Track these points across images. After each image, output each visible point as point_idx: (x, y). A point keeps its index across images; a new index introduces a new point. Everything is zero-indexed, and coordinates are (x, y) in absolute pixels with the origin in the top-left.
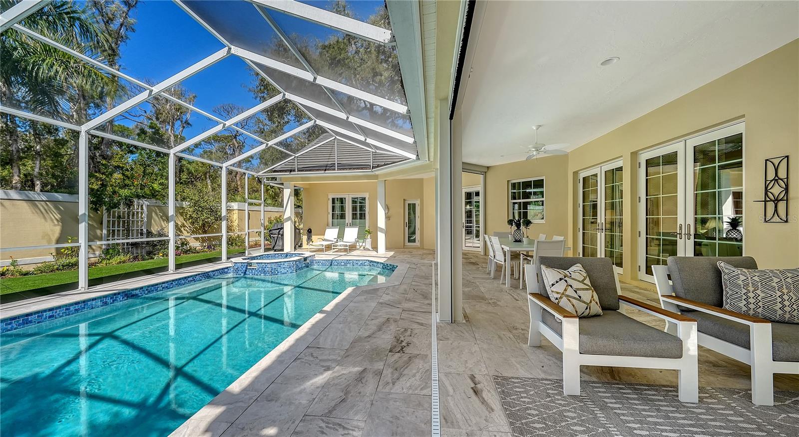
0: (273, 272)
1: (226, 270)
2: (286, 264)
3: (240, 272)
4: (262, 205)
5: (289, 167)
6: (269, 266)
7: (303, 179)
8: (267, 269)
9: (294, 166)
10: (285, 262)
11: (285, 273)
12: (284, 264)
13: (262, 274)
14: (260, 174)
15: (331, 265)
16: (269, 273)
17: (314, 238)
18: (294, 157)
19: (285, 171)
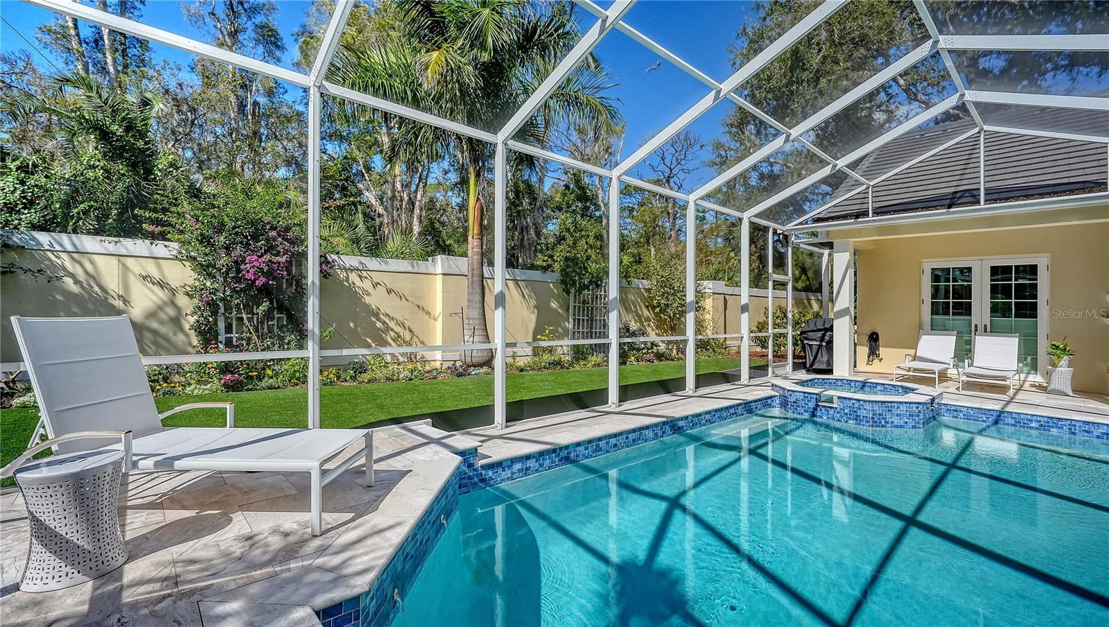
0: (876, 421)
1: (769, 401)
2: (904, 408)
3: (800, 410)
4: (790, 286)
5: (855, 208)
6: (867, 406)
7: (881, 230)
8: (862, 413)
9: (865, 206)
10: (900, 403)
11: (901, 427)
12: (898, 408)
13: (851, 422)
14: (790, 226)
15: (996, 422)
16: (868, 421)
17: (882, 351)
18: (865, 187)
19: (845, 217)
